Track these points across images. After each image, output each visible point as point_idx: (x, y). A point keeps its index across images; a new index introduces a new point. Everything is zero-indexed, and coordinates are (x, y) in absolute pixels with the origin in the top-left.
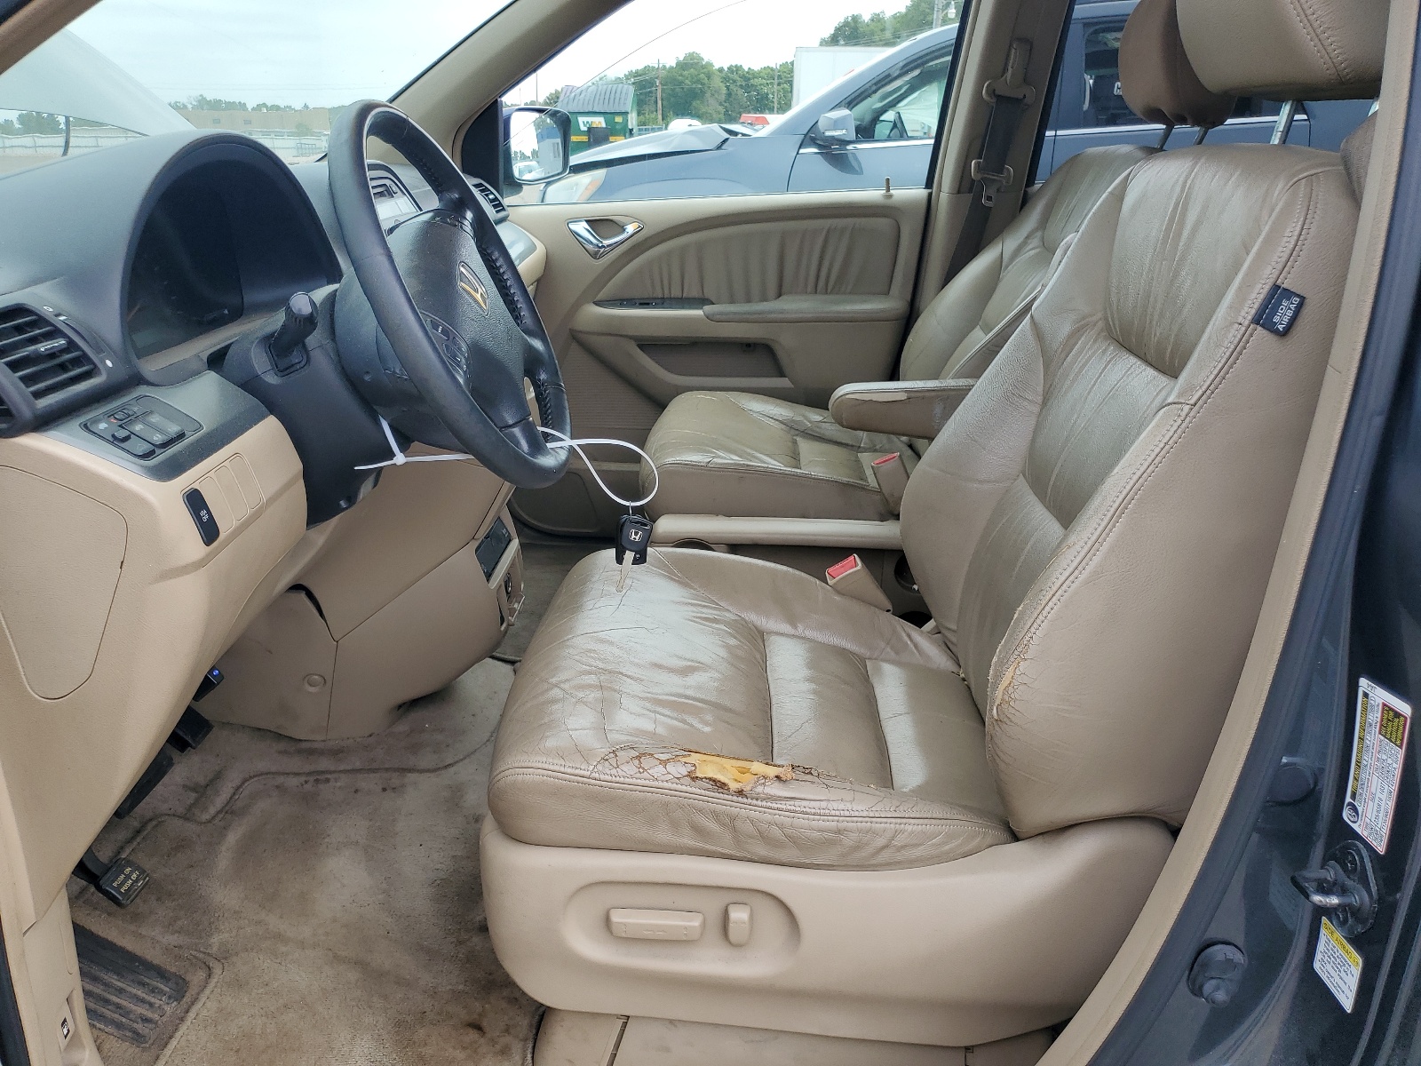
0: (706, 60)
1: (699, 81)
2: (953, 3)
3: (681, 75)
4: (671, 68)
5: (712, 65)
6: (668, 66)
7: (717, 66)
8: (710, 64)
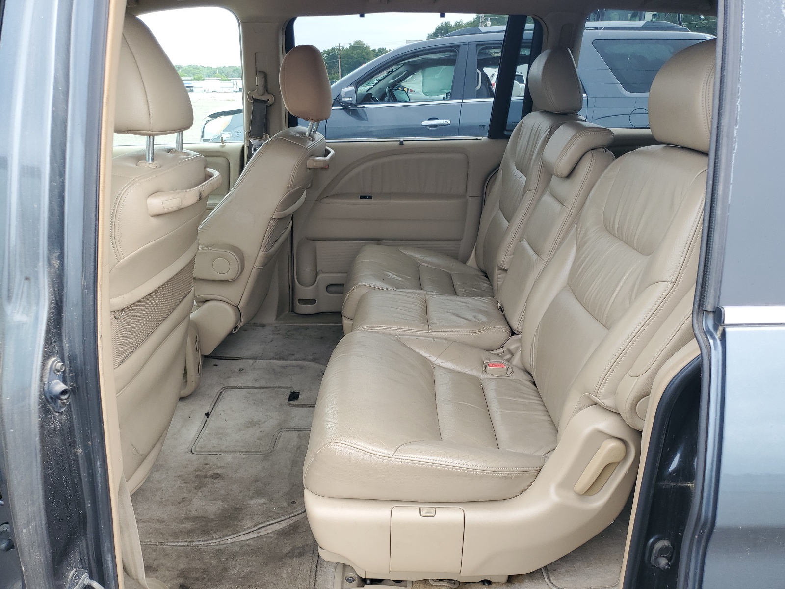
0: (366, 45)
1: (362, 56)
2: (489, 18)
3: (352, 53)
4: (347, 49)
5: (369, 48)
6: (345, 48)
7: (372, 49)
8: (368, 47)
